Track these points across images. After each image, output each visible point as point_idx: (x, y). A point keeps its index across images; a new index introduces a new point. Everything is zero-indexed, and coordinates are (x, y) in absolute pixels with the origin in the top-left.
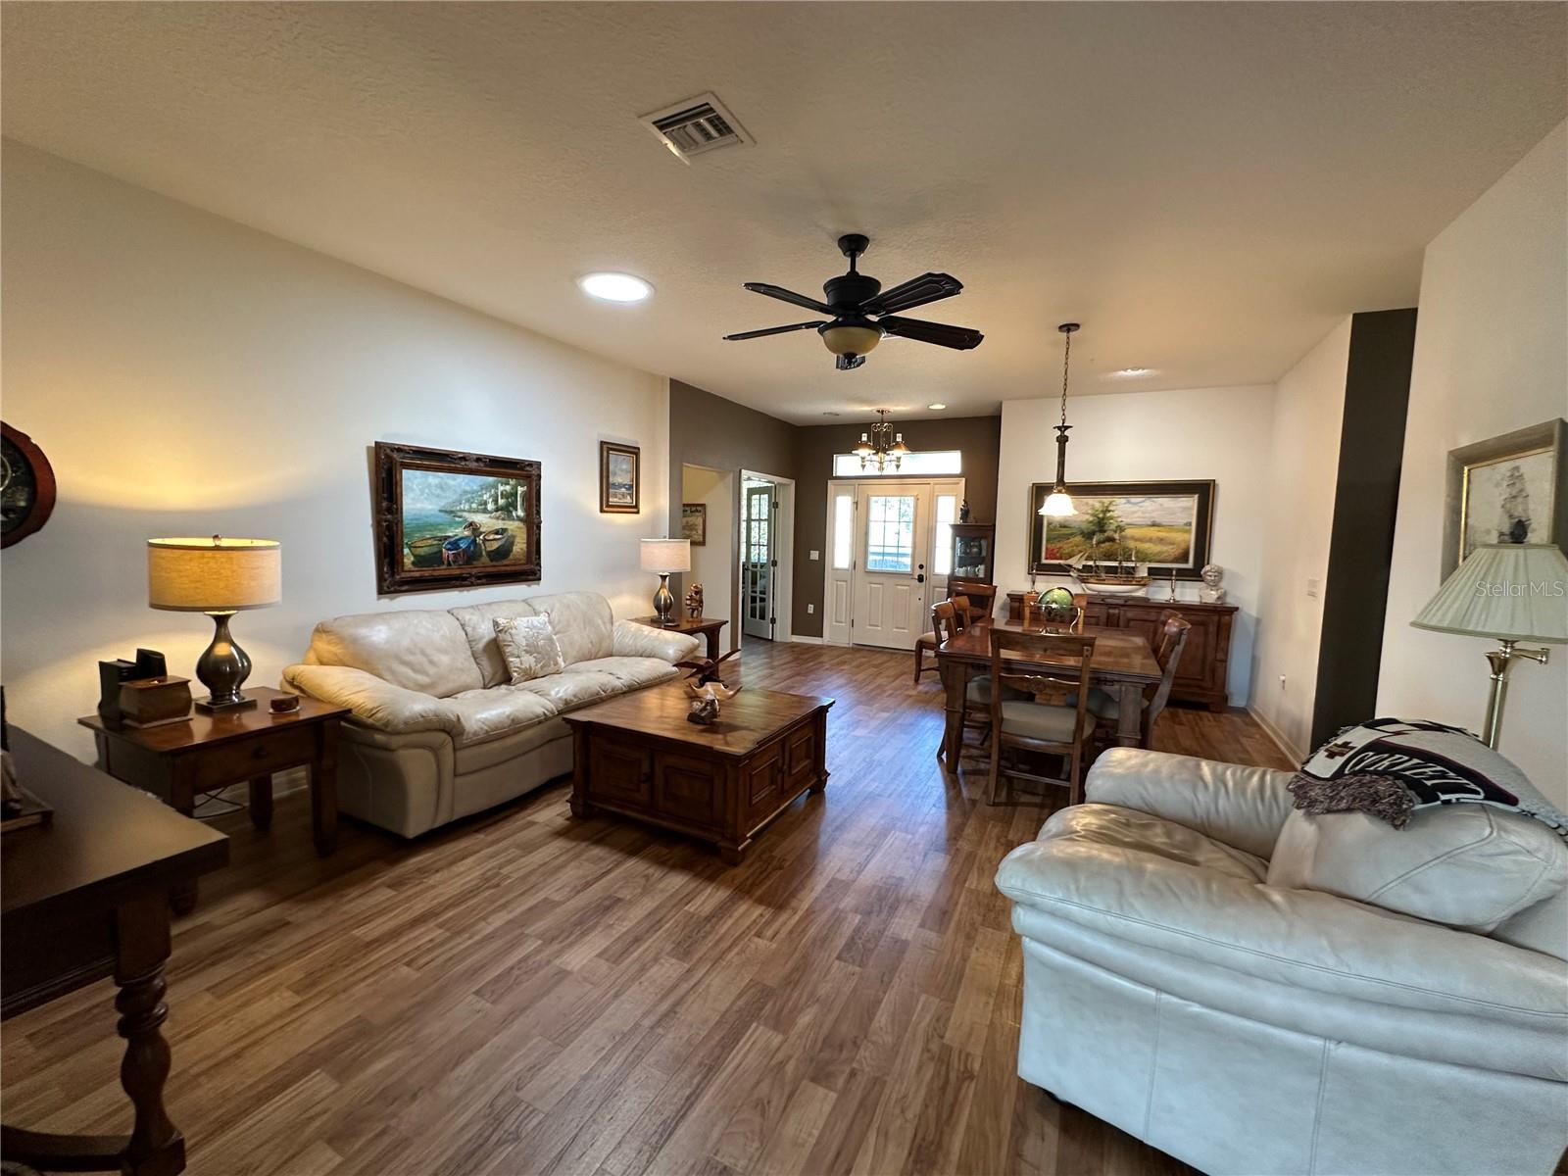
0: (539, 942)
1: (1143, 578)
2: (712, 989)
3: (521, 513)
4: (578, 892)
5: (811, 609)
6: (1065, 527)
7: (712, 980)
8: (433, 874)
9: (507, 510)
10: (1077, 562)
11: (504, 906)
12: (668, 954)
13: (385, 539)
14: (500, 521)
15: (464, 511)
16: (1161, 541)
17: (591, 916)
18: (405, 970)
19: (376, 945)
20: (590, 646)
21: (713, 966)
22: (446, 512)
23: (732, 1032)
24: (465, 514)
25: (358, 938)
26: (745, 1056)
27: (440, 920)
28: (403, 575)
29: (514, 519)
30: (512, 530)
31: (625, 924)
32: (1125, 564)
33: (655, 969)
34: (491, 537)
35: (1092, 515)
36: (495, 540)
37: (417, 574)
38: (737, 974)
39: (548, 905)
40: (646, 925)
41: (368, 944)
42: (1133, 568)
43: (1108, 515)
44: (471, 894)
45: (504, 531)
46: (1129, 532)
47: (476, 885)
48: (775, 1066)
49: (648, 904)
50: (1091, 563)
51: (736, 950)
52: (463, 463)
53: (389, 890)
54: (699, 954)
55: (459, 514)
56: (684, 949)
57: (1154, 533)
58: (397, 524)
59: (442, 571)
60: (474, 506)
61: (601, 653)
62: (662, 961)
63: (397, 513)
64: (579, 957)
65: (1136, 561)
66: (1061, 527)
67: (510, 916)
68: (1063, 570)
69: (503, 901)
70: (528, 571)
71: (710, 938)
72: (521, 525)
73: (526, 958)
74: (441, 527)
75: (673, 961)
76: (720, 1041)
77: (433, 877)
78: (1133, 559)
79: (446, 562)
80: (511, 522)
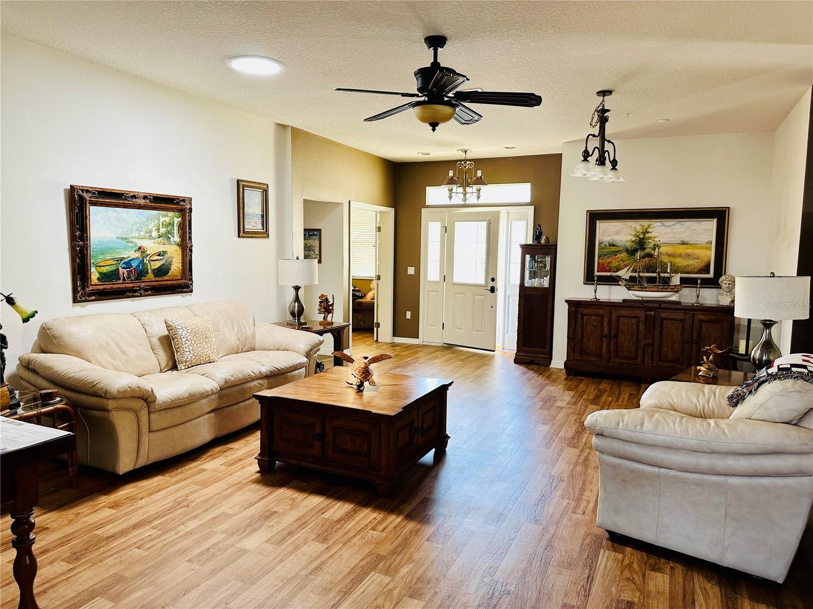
0: (224, 535)
1: (675, 286)
2: (343, 557)
3: (177, 239)
4: (246, 508)
5: (408, 315)
6: (613, 245)
7: (343, 552)
8: (139, 500)
9: (167, 236)
10: (625, 274)
11: (195, 517)
12: (312, 540)
13: (78, 261)
14: (161, 245)
15: (135, 238)
16: (688, 256)
17: (257, 521)
18: (138, 551)
19: (112, 538)
20: (238, 341)
21: (343, 546)
22: (122, 238)
23: (358, 576)
24: (135, 240)
25: (99, 535)
26: (368, 587)
27: (152, 525)
28: (91, 288)
29: (171, 244)
30: (171, 253)
31: (281, 525)
32: (662, 275)
33: (305, 547)
34: (156, 258)
35: (636, 236)
36: (157, 260)
37: (102, 287)
38: (360, 549)
39: (226, 516)
40: (296, 525)
41: (108, 538)
42: (669, 278)
43: (647, 235)
44: (170, 512)
45: (165, 253)
46: (663, 249)
47: (172, 506)
48: (387, 591)
49: (295, 514)
50: (636, 275)
51: (359, 537)
52: (134, 200)
53: (111, 510)
54: (335, 540)
55: (132, 240)
56: (323, 537)
57: (683, 250)
58: (87, 249)
59: (118, 285)
60: (142, 233)
61: (246, 348)
62: (309, 544)
63: (87, 240)
64: (253, 542)
65: (670, 273)
66: (610, 246)
67: (201, 522)
68: (613, 281)
69: (194, 514)
70: (182, 286)
71: (341, 531)
72: (177, 248)
73: (216, 544)
74: (118, 250)
75: (317, 543)
76: (351, 581)
77: (140, 502)
78: (668, 271)
79: (122, 278)
80: (170, 246)
